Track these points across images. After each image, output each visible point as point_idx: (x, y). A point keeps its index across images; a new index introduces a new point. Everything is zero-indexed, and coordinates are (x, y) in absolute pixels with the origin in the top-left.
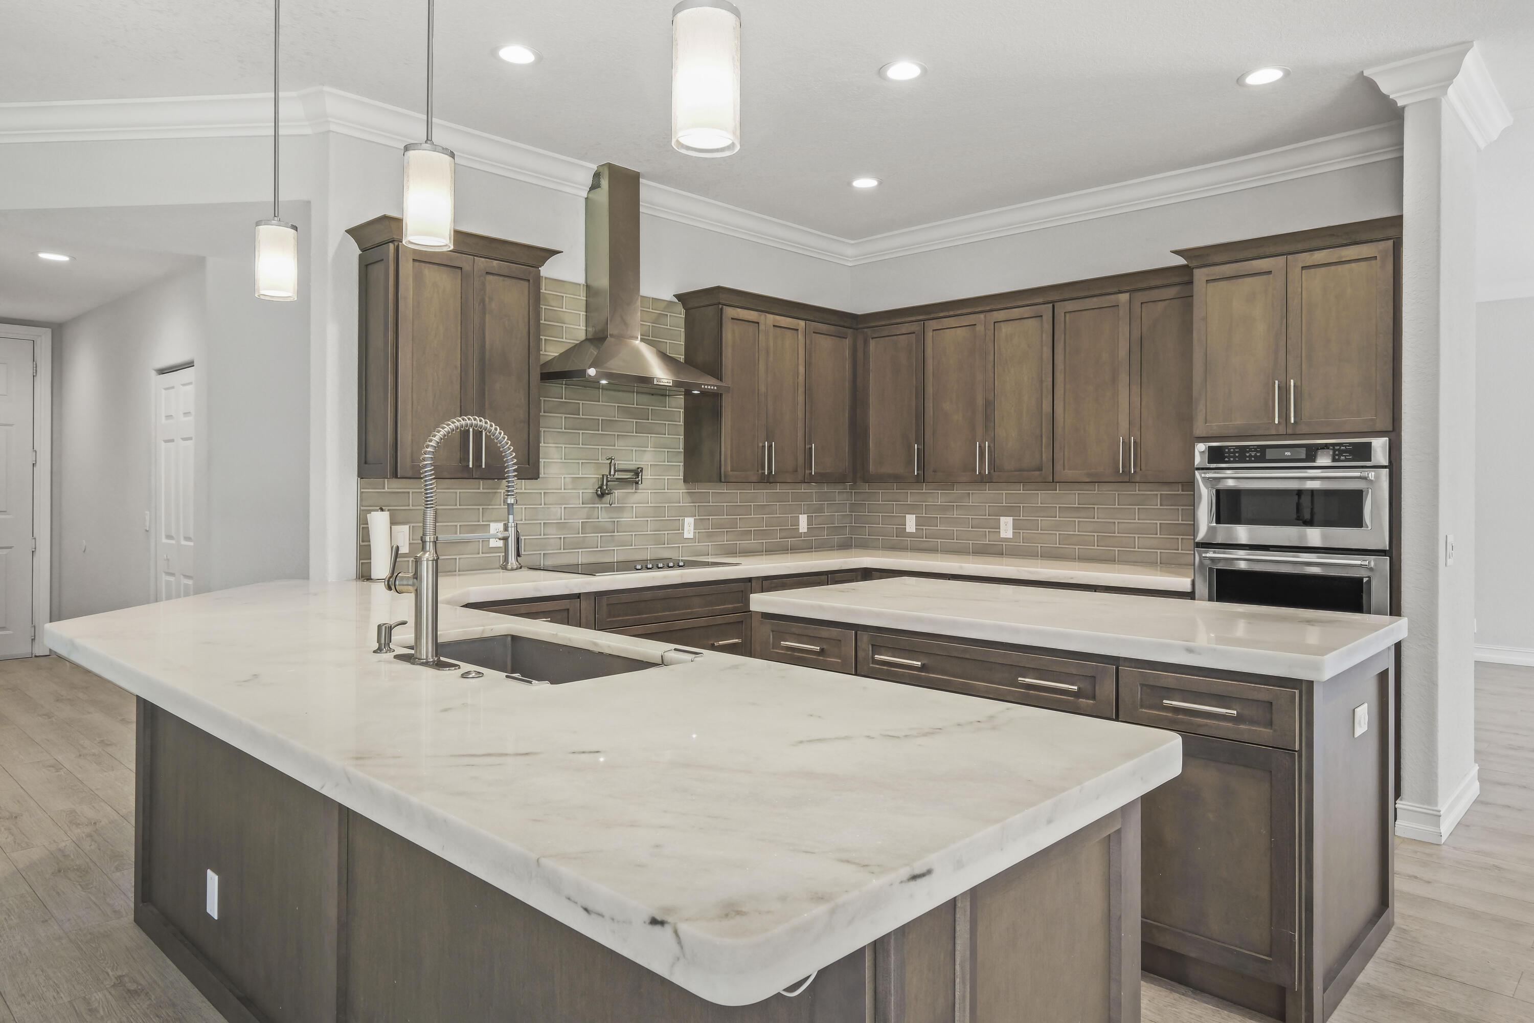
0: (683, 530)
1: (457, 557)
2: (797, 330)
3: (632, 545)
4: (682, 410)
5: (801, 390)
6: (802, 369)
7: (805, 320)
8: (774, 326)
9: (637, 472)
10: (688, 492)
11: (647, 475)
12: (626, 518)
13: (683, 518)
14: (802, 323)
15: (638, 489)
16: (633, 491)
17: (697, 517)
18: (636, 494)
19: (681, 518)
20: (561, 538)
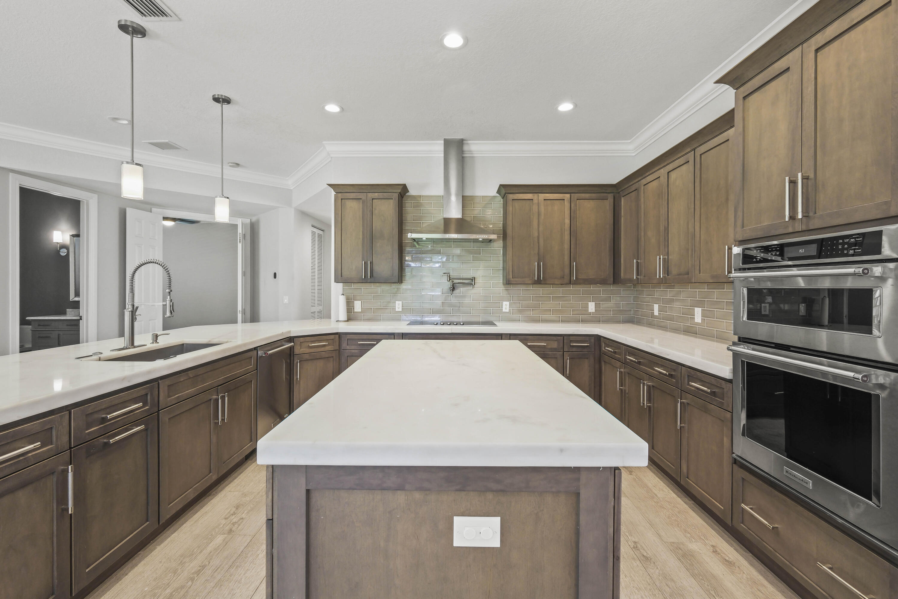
0: (502, 307)
1: (382, 314)
2: (564, 200)
3: (471, 314)
4: (501, 249)
5: (567, 233)
6: (567, 221)
7: (571, 193)
8: (544, 200)
9: (473, 279)
10: (506, 289)
11: (479, 281)
12: (467, 301)
13: (502, 302)
14: (568, 196)
15: (474, 287)
16: (472, 288)
17: (512, 302)
18: (473, 290)
19: (501, 302)
20: (431, 309)
